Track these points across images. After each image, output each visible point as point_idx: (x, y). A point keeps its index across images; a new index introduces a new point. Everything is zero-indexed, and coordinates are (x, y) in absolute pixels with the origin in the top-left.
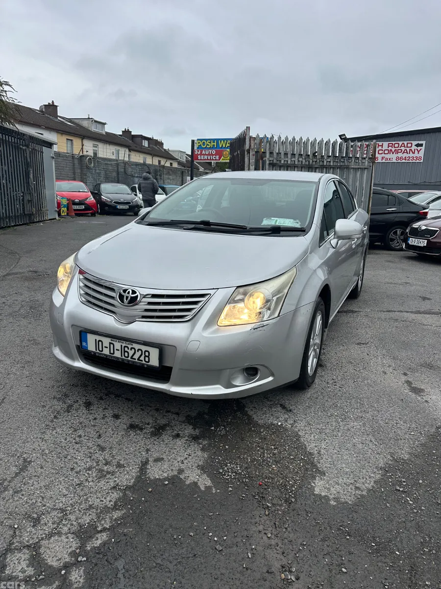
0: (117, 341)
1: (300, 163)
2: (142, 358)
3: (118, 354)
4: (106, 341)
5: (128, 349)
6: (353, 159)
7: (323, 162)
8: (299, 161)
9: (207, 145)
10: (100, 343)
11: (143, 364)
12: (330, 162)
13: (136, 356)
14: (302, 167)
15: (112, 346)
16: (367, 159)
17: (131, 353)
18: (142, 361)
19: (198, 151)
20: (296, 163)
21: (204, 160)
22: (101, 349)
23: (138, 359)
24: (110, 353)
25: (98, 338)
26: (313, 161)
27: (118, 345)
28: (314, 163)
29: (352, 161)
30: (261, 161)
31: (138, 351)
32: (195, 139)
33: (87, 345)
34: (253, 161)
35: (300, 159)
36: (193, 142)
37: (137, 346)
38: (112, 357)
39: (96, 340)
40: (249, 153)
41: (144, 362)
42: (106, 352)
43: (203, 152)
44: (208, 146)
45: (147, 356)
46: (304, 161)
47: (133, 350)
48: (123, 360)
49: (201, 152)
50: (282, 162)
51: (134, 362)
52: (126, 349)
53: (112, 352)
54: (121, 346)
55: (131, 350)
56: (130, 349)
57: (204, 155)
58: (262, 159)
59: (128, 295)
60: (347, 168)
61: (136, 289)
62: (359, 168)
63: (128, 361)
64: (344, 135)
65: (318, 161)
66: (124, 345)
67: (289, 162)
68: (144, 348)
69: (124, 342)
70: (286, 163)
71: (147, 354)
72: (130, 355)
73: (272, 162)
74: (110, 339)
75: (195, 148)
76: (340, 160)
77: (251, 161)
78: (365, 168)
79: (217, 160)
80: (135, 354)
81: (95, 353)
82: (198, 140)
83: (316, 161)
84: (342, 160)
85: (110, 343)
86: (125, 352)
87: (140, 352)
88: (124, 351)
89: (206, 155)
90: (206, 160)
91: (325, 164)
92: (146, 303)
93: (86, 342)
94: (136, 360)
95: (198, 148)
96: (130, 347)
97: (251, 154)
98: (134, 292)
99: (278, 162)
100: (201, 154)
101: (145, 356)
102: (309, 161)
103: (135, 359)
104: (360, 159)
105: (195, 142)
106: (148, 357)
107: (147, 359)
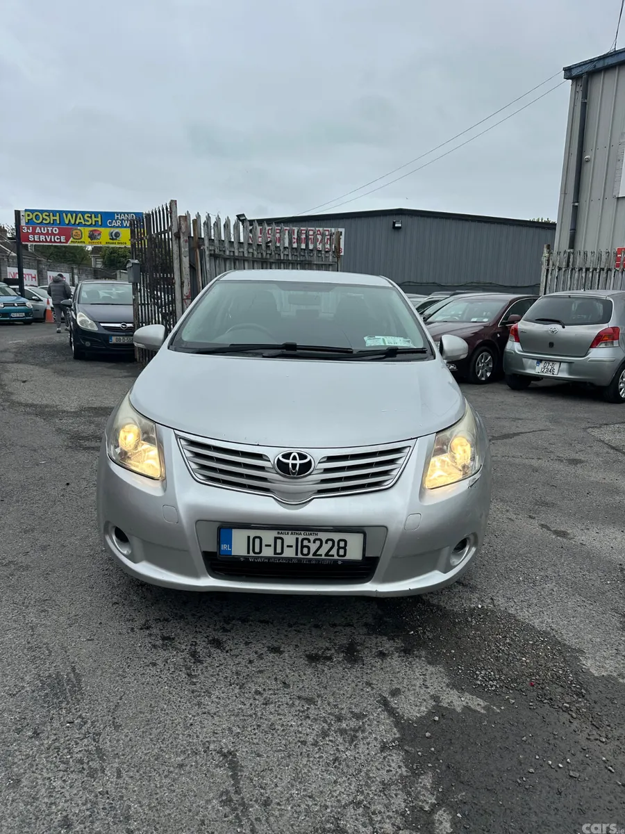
0: (290, 532)
1: (251, 255)
2: (334, 552)
3: (289, 553)
4: (268, 536)
5: (309, 542)
6: (315, 252)
7: (279, 255)
8: (249, 252)
9: (43, 219)
10: (257, 541)
11: (337, 561)
12: (288, 255)
13: (323, 551)
14: (253, 262)
15: (279, 542)
16: (330, 253)
17: (314, 547)
18: (333, 556)
19: (28, 228)
20: (246, 255)
21: (40, 242)
22: (257, 550)
23: (327, 555)
24: (275, 553)
25: (253, 533)
26: (267, 254)
27: (290, 539)
28: (268, 256)
29: (314, 255)
30: (198, 251)
31: (326, 543)
32: (22, 209)
33: (231, 547)
34: (187, 249)
35: (251, 250)
36: (17, 213)
37: (323, 536)
38: (279, 559)
39: (249, 537)
40: (179, 238)
41: (336, 557)
42: (268, 552)
43: (38, 230)
44: (44, 221)
45: (342, 548)
46: (255, 253)
47: (318, 543)
48: (299, 559)
49: (34, 229)
50: (227, 253)
51: (319, 560)
52: (306, 543)
53: (279, 550)
54: (297, 539)
55: (314, 542)
56: (312, 541)
57: (38, 234)
58: (199, 248)
59: (294, 462)
60: (308, 264)
61: (303, 451)
62: (322, 265)
63: (310, 560)
64: (243, 215)
65: (273, 253)
66: (300, 538)
67: (236, 254)
68: (336, 537)
69: (302, 532)
70: (232, 254)
71: (342, 544)
72: (312, 551)
73: (212, 252)
74: (276, 532)
75: (23, 223)
76: (300, 253)
77: (183, 250)
78: (330, 265)
79: (64, 242)
80: (320, 549)
81: (246, 558)
82: (26, 210)
83: (271, 254)
84: (302, 254)
85: (276, 538)
86: (303, 547)
87: (330, 543)
88: (300, 546)
89: (42, 234)
90: (43, 242)
91: (282, 258)
92: (322, 471)
93: (229, 542)
94: (323, 557)
95: (26, 223)
96: (312, 538)
97: (182, 240)
98: (302, 457)
99: (222, 253)
100: (34, 233)
101: (339, 548)
102: (262, 254)
103: (321, 555)
104: (323, 252)
105: (22, 214)
106: (344, 548)
107: (342, 552)
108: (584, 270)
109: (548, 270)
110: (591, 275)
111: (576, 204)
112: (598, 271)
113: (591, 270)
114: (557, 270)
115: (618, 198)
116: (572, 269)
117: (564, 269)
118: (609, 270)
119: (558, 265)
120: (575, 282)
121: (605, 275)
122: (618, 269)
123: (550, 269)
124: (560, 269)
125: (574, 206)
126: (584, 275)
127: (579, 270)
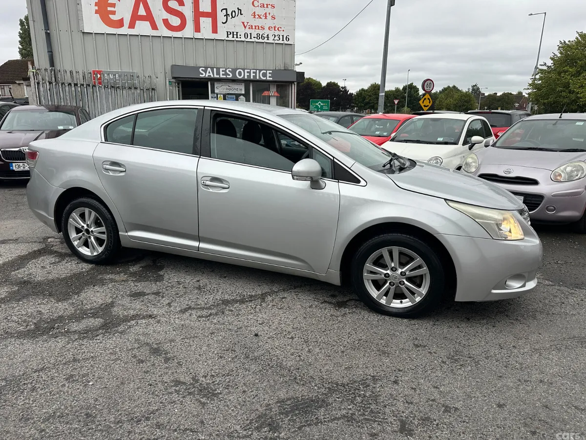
108: (73, 85)
109: (38, 83)
110: (79, 89)
111: (49, 32)
112: (85, 86)
113: (79, 85)
114: (48, 84)
115: (83, 33)
116: (62, 84)
117: (54, 84)
118: (94, 86)
119: (47, 80)
120: (67, 94)
121: (91, 90)
122: (101, 86)
123: (41, 83)
124: (50, 83)
125: (46, 33)
126: (73, 89)
127: (68, 85)
